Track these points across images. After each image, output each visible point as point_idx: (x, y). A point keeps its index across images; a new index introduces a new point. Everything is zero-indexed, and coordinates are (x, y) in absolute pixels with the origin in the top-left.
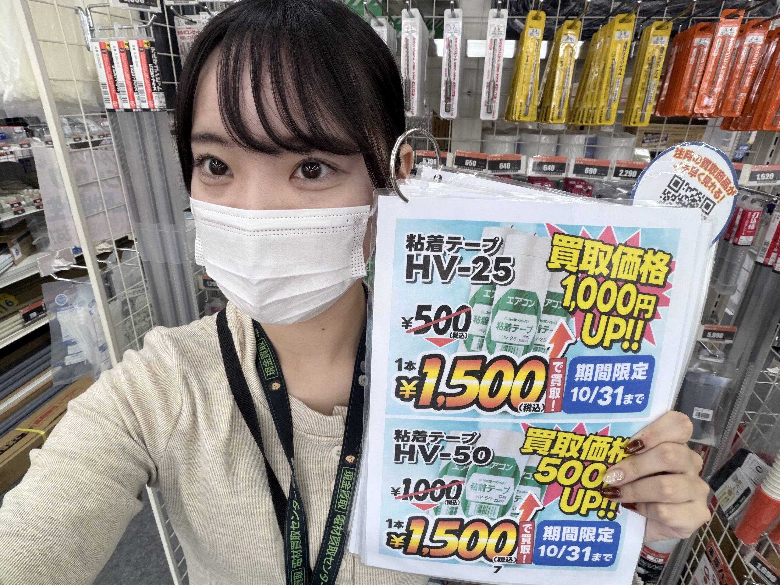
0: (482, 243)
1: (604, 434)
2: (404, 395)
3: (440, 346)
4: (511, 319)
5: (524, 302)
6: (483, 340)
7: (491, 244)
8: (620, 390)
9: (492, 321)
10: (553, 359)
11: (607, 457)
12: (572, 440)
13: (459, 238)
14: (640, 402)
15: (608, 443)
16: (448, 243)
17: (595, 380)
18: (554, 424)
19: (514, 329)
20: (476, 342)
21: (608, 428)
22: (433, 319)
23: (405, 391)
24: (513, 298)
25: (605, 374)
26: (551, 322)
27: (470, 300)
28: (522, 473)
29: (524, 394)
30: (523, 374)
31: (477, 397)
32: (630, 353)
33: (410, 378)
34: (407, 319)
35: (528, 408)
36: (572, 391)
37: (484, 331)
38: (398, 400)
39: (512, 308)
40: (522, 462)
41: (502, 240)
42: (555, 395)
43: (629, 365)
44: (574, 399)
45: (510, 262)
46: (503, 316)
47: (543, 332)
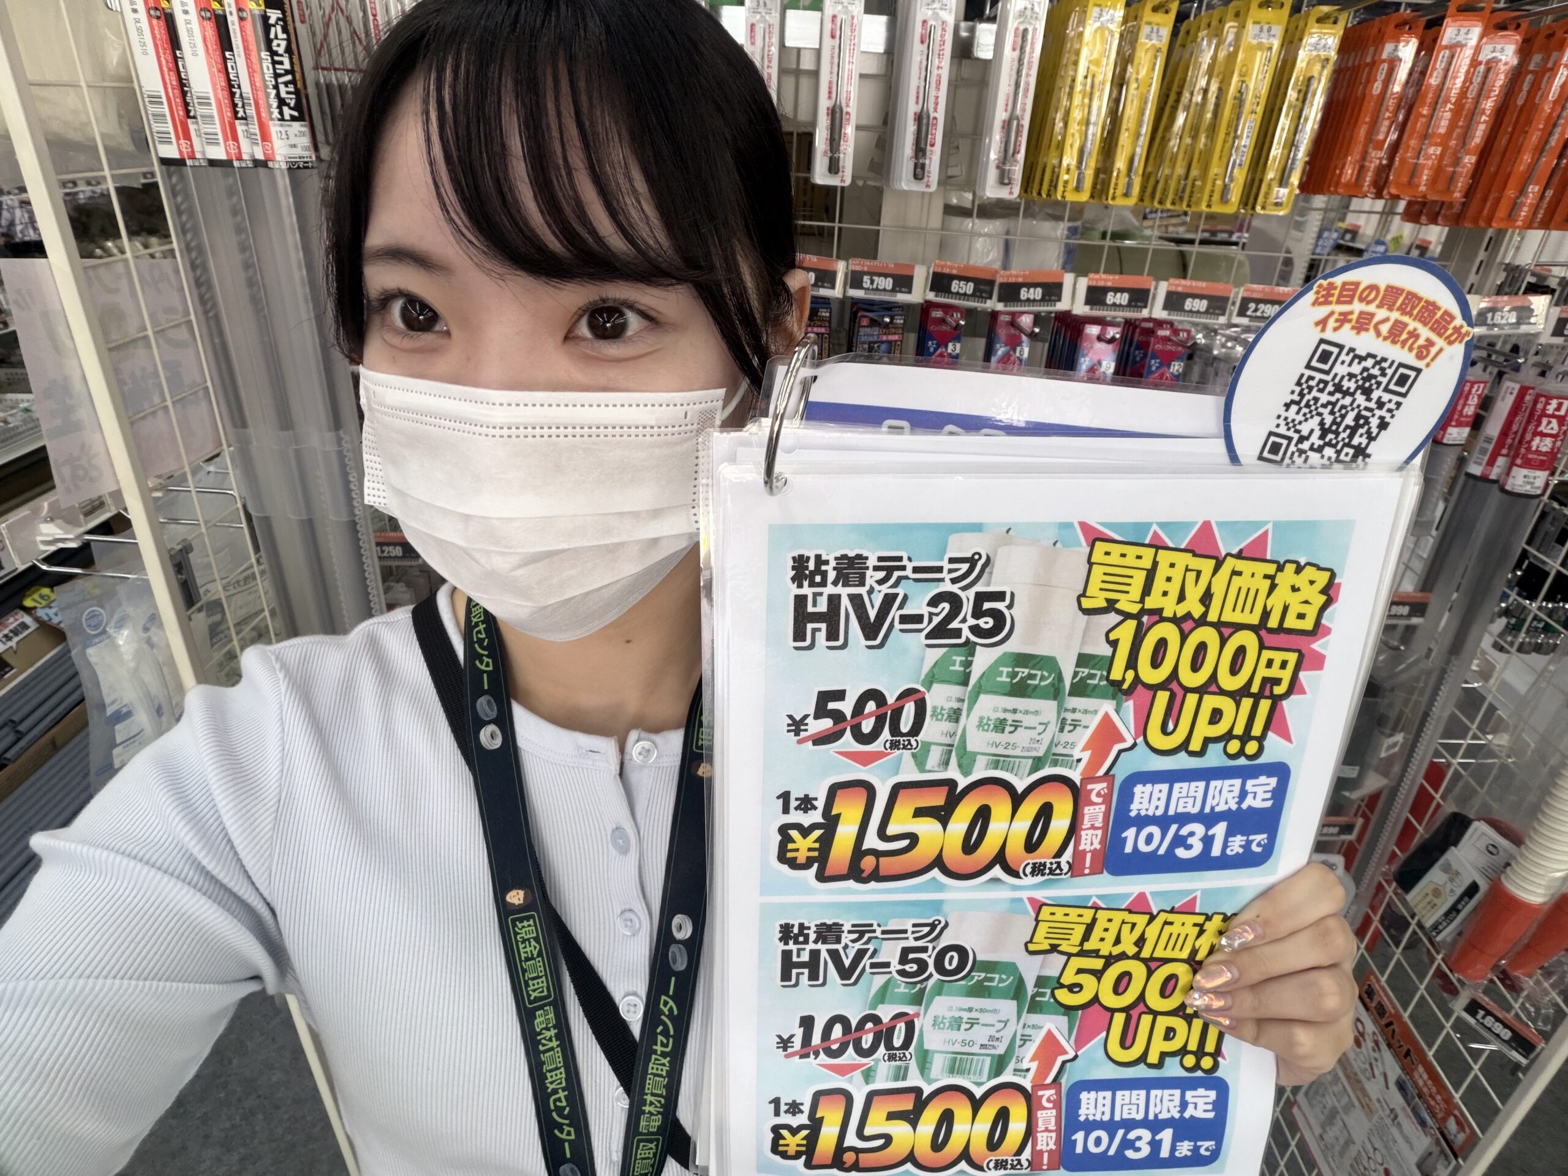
0: (947, 566)
1: (1188, 909)
2: (795, 858)
3: (865, 765)
4: (1005, 710)
5: (1032, 677)
6: (951, 751)
7: (965, 567)
8: (1220, 830)
9: (968, 716)
10: (1088, 779)
11: (1194, 952)
12: (1123, 922)
13: (900, 559)
14: (1259, 850)
15: (1195, 925)
16: (876, 568)
17: (1171, 812)
18: (1089, 897)
19: (1013, 729)
20: (935, 756)
21: (1195, 898)
22: (849, 717)
23: (797, 850)
24: (1010, 669)
25: (1191, 800)
26: (1086, 712)
27: (923, 677)
28: (1030, 989)
29: (1031, 845)
30: (1029, 809)
31: (940, 857)
32: (1242, 761)
33: (806, 825)
34: (798, 718)
35: (1039, 870)
36: (1124, 835)
37: (952, 735)
38: (785, 868)
39: (1008, 688)
40: (1031, 969)
41: (988, 558)
42: (1092, 844)
43: (1237, 782)
44: (1128, 849)
45: (1003, 600)
46: (990, 705)
47: (1070, 732)
